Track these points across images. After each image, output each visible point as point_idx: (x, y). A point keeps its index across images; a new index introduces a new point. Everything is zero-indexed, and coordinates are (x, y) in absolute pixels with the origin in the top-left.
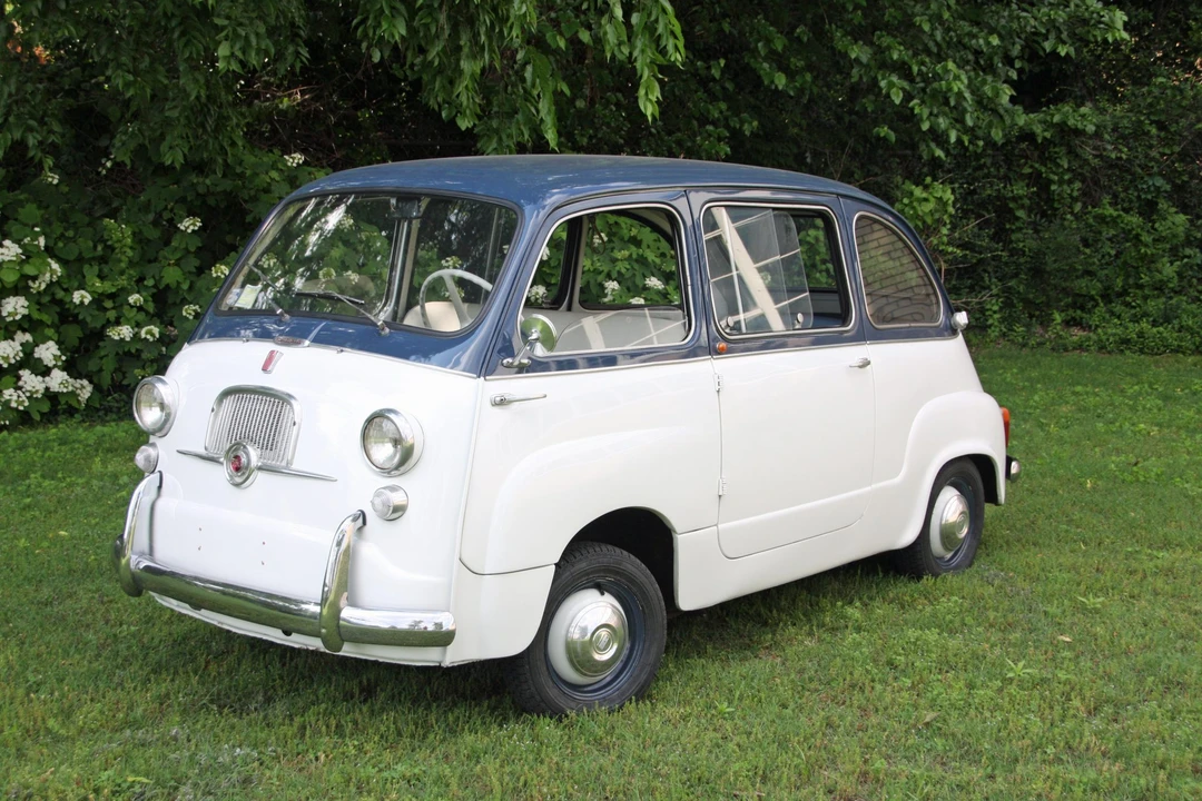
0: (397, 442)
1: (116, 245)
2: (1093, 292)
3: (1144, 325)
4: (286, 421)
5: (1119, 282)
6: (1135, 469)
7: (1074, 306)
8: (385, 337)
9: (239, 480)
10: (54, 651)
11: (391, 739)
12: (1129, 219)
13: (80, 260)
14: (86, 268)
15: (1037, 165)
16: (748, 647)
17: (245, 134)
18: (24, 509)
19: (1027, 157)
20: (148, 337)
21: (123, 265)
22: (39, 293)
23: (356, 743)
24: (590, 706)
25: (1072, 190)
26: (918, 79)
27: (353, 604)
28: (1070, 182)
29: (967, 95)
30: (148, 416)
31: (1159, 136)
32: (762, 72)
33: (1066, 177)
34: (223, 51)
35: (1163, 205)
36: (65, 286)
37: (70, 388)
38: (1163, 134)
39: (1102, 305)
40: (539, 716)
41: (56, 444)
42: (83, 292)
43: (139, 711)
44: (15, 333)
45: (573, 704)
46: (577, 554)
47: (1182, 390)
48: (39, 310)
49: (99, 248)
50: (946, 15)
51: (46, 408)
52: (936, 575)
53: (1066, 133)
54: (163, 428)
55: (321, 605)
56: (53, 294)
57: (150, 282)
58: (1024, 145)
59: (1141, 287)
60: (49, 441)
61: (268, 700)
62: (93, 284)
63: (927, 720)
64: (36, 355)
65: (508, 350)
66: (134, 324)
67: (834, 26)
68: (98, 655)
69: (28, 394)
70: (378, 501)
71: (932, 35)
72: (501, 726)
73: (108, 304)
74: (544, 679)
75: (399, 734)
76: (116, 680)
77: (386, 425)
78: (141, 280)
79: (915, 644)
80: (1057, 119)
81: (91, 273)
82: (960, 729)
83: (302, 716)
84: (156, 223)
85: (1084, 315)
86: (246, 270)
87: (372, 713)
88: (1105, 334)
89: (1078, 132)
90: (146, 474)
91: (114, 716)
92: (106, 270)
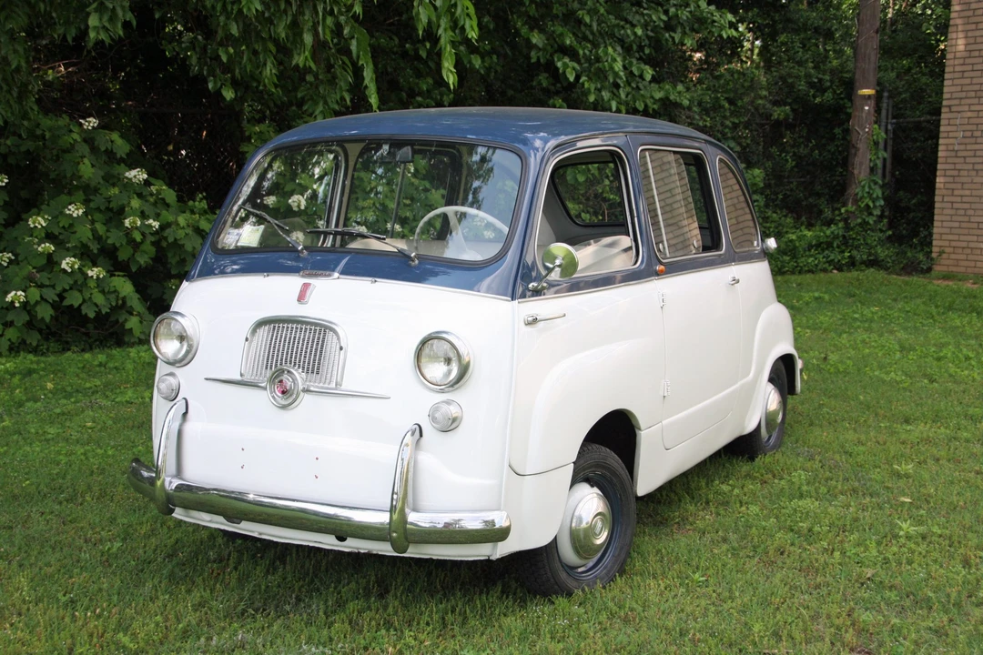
4: (331, 347)
8: (414, 267)
9: (285, 403)
11: (437, 627)
26: (584, 60)
27: (415, 510)
29: (622, 74)
30: (168, 347)
31: (730, 109)
38: (732, 108)
45: (577, 584)
47: (798, 301)
50: (602, 11)
52: (765, 454)
54: (184, 358)
55: (390, 512)
61: (298, 601)
63: (869, 575)
67: (515, 16)
70: (438, 415)
71: (590, 26)
75: (444, 623)
77: (442, 345)
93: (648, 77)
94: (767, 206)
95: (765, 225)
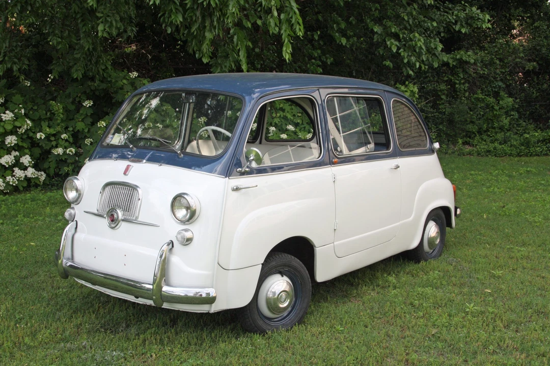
0: (188, 208)
1: (56, 113)
2: (474, 131)
3: (496, 144)
4: (135, 198)
5: (485, 126)
6: (504, 209)
7: (466, 136)
8: (181, 158)
9: (113, 226)
10: (28, 302)
11: (186, 345)
12: (489, 99)
13: (40, 119)
14: (43, 123)
15: (450, 77)
16: (346, 296)
17: (112, 63)
18: (15, 232)
19: (446, 73)
20: (70, 153)
21: (59, 121)
22: (22, 134)
23: (170, 348)
24: (277, 328)
25: (465, 87)
26: (402, 40)
27: (168, 285)
28: (464, 84)
29: (423, 47)
30: (71, 195)
31: (500, 64)
32: (336, 37)
33: (462, 82)
34: (100, 28)
35: (502, 93)
36: (33, 131)
37: (36, 176)
38: (501, 63)
39: (478, 136)
40: (254, 334)
41: (30, 201)
42: (41, 133)
43: (67, 333)
44: (11, 151)
45: (269, 327)
46: (271, 258)
47: (515, 173)
48: (22, 141)
49: (48, 114)
50: (414, 13)
51: (25, 184)
52: (426, 260)
53: (462, 63)
54: (77, 200)
55: (153, 285)
56: (28, 135)
57: (71, 129)
58: (444, 68)
59: (494, 128)
60: (27, 199)
61: (128, 326)
62: (46, 130)
63: (433, 333)
64: (21, 161)
65: (239, 164)
66: (64, 147)
67: (366, 17)
68: (48, 304)
69: (17, 179)
70: (179, 236)
71: (408, 21)
72: (236, 338)
73: (52, 138)
74: (257, 317)
75: (190, 344)
76: (57, 317)
77: (183, 201)
78: (67, 128)
79: (422, 294)
80: (458, 57)
81: (44, 125)
82: (448, 338)
83: (144, 334)
84: (73, 103)
85: (470, 140)
86: (115, 126)
87: (177, 334)
88: (480, 148)
89: (467, 63)
90: (70, 222)
91: (56, 335)
92: (51, 123)
93: (440, 49)
94: (520, 118)
95: (517, 128)
